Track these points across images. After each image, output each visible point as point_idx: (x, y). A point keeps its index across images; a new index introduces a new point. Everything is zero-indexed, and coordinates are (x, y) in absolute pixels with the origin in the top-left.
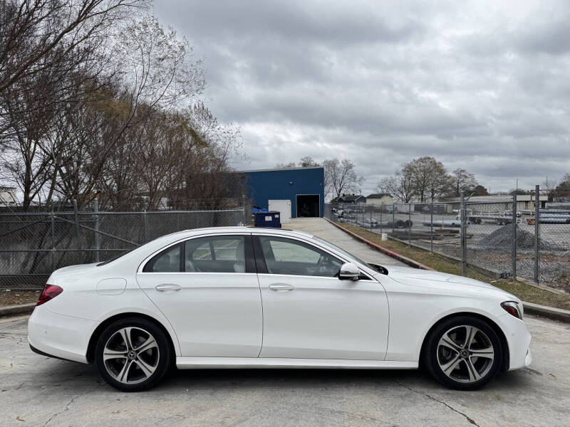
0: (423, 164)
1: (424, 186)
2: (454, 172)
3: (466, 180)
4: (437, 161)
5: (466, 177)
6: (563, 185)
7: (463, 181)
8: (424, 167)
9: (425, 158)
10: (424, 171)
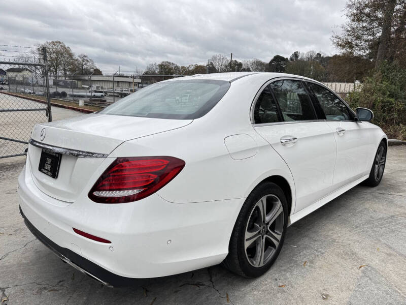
0: (54, 47)
1: (57, 65)
2: (79, 56)
3: (88, 64)
4: (66, 46)
5: (88, 61)
6: (146, 73)
7: (85, 64)
8: (56, 49)
9: (57, 42)
10: (57, 53)
